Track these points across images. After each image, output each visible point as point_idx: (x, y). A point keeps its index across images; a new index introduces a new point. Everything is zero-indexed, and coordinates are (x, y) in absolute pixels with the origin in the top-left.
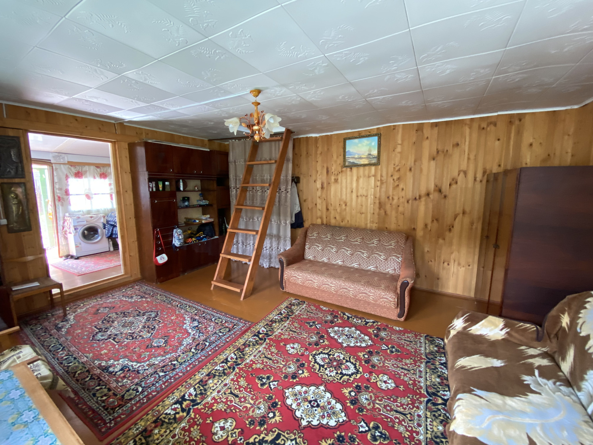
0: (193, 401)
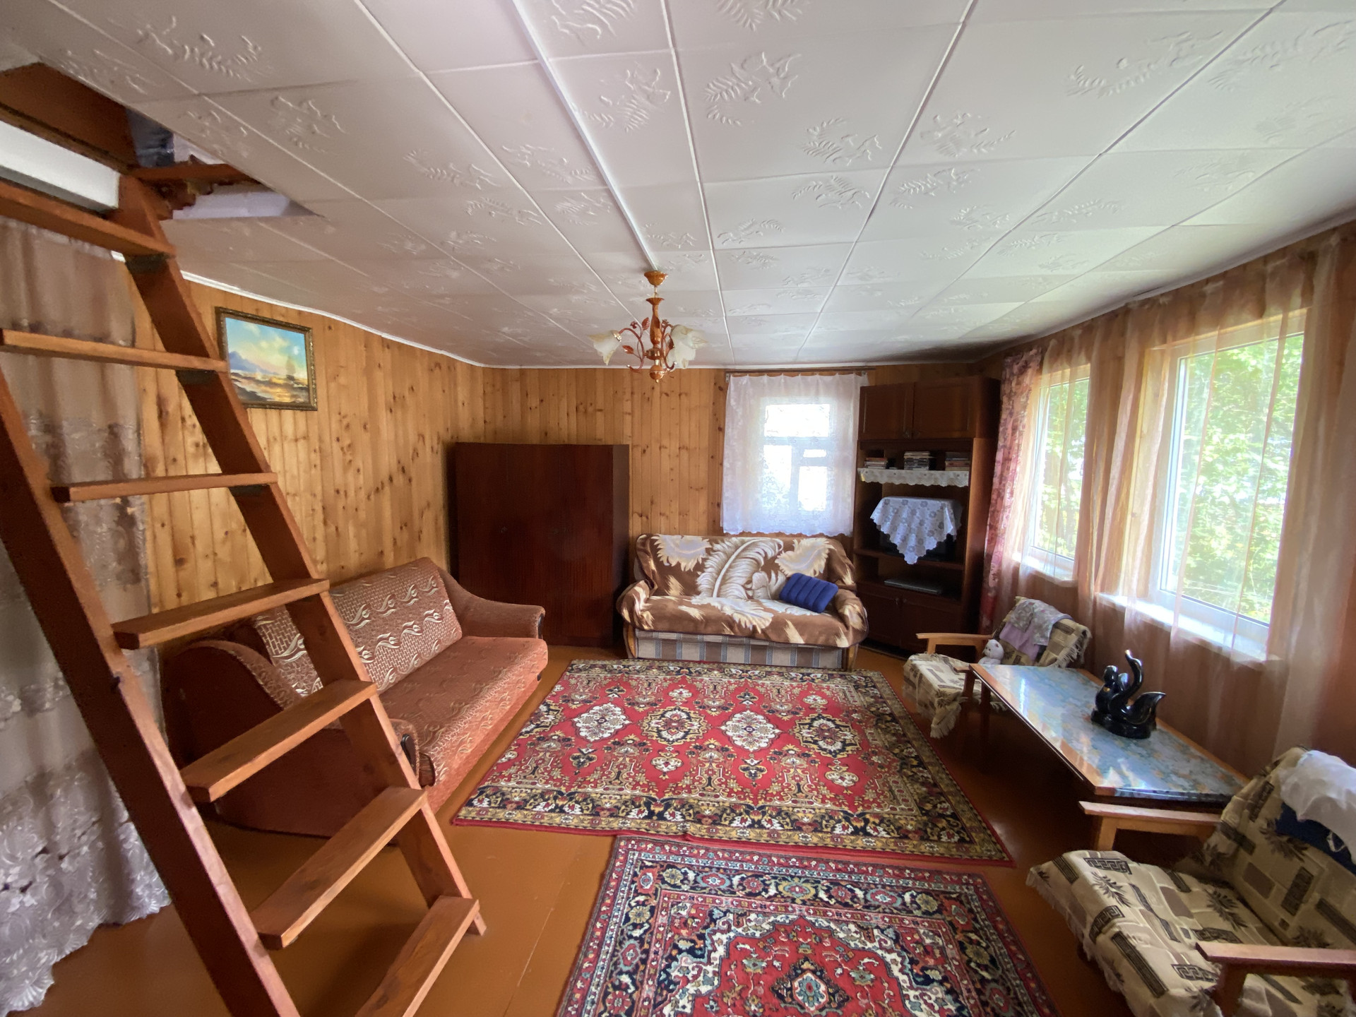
0: (847, 819)
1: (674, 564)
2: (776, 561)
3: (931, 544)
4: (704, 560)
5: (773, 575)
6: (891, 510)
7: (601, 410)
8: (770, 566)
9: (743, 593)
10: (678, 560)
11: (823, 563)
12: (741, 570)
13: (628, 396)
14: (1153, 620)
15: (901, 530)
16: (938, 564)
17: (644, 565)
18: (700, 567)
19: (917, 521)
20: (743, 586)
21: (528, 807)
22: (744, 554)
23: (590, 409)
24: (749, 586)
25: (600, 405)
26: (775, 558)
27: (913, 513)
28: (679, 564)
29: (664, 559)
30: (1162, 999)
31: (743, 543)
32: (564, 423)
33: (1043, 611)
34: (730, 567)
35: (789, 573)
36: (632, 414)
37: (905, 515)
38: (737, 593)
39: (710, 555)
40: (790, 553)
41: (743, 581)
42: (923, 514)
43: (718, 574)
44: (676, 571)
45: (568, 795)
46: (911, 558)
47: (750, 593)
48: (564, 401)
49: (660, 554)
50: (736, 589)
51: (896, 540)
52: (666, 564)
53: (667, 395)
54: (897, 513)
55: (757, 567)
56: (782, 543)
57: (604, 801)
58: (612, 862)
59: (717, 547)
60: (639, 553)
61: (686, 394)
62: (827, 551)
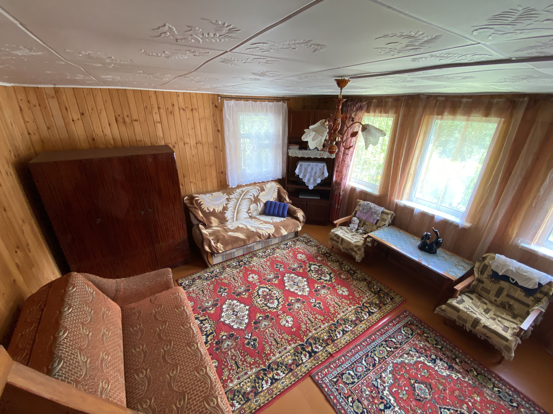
1: (211, 211)
2: (259, 197)
3: (319, 181)
4: (226, 204)
5: (259, 204)
6: (303, 168)
7: (136, 120)
8: (256, 200)
9: (247, 215)
10: (213, 208)
11: (276, 194)
12: (245, 205)
13: (156, 110)
14: (423, 211)
15: (307, 177)
16: (322, 188)
17: (196, 215)
18: (225, 209)
19: (314, 172)
20: (247, 212)
21: (260, 390)
22: (244, 198)
23: (127, 120)
24: (249, 212)
25: (135, 117)
26: (258, 196)
27: (312, 169)
28: (214, 210)
29: (206, 209)
30: (508, 342)
31: (243, 192)
32: (108, 131)
33: (374, 207)
34: (239, 205)
35: (265, 201)
36: (161, 122)
37: (309, 170)
38: (245, 216)
39: (229, 201)
40: (263, 192)
41: (246, 210)
42: (316, 169)
43: (235, 209)
44: (213, 213)
45: (269, 368)
46: (311, 187)
47: (250, 214)
48: (104, 114)
49: (203, 206)
50: (244, 214)
51: (305, 180)
52: (207, 211)
53: (183, 109)
54: (306, 169)
55: (252, 202)
56: (259, 189)
57: (286, 360)
58: (324, 391)
59: (231, 196)
60: (190, 209)
61: (196, 109)
62: (277, 188)
